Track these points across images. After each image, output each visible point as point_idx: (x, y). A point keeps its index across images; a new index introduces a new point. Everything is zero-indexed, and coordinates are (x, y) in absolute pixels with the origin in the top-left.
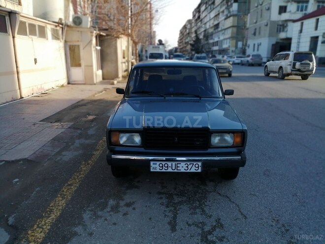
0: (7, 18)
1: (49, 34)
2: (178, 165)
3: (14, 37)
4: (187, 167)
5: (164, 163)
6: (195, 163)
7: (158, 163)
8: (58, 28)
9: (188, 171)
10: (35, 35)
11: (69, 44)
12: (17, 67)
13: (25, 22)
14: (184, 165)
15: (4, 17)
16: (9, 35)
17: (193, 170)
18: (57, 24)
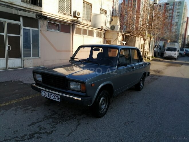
0: (71, 27)
1: (95, 34)
2: (51, 95)
3: (73, 35)
4: (54, 97)
5: (46, 92)
6: (57, 96)
7: (44, 92)
8: (101, 32)
9: (54, 100)
10: (86, 34)
11: (106, 39)
12: (72, 49)
13: (81, 28)
14: (55, 96)
15: (70, 26)
16: (71, 34)
17: (56, 100)
18: (100, 30)
